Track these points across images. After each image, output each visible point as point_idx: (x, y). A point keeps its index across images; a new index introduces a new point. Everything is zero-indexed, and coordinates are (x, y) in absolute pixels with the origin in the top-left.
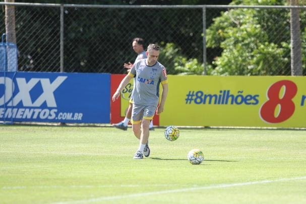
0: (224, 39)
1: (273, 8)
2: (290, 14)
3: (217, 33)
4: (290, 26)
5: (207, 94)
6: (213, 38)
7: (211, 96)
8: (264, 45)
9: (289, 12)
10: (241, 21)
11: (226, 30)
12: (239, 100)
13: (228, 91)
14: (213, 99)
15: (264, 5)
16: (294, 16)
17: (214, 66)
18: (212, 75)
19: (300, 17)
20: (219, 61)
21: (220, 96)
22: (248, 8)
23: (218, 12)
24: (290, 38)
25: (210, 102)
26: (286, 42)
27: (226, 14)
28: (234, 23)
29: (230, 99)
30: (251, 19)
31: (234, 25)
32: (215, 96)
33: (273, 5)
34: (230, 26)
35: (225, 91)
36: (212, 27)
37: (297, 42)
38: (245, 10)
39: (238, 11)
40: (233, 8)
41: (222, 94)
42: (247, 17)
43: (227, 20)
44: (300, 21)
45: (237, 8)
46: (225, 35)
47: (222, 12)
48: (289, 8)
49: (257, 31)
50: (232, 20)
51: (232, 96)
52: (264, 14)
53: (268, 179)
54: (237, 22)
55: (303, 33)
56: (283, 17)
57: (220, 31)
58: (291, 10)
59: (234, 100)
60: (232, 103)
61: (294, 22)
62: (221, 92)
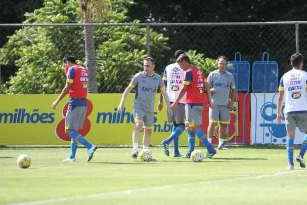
0: (19, 57)
1: (67, 25)
2: (84, 32)
3: (12, 51)
4: (84, 44)
5: (3, 113)
6: (8, 57)
7: (6, 115)
8: (57, 63)
9: (83, 29)
10: (35, 40)
11: (20, 49)
12: (35, 118)
13: (24, 110)
14: (9, 117)
15: (57, 23)
16: (88, 33)
17: (8, 86)
18: (5, 93)
19: (94, 35)
20: (13, 80)
21: (16, 114)
22: (42, 26)
23: (12, 31)
24: (85, 56)
26: (81, 60)
27: (19, 32)
28: (28, 41)
29: (26, 117)
30: (45, 37)
31: (28, 44)
32: (11, 114)
33: (65, 23)
34: (24, 44)
35: (20, 110)
36: (7, 46)
37: (91, 59)
38: (39, 28)
39: (32, 29)
40: (27, 26)
41: (18, 113)
42: (41, 36)
43: (21, 38)
44: (95, 39)
45: (31, 26)
46: (20, 53)
47: (16, 31)
48: (83, 26)
49: (49, 49)
50: (27, 38)
51: (28, 114)
52: (58, 32)
54: (31, 41)
55: (97, 50)
56: (77, 35)
57: (15, 49)
58: (85, 27)
59: (30, 119)
60: (28, 122)
61: (88, 40)
62: (16, 110)
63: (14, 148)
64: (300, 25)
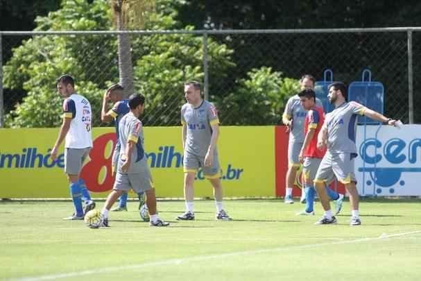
0: (29, 78)
1: (94, 34)
2: (117, 42)
3: (19, 69)
4: (118, 59)
5: (6, 154)
6: (13, 77)
7: (10, 157)
8: (79, 85)
9: (116, 39)
10: (51, 53)
11: (31, 66)
12: (50, 161)
13: (35, 150)
14: (14, 160)
15: (81, 30)
16: (123, 44)
17: (14, 116)
18: (9, 127)
19: (132, 46)
20: (20, 109)
21: (24, 156)
22: (60, 35)
23: (18, 41)
24: (118, 76)
25: (9, 166)
26: (112, 81)
27: (29, 43)
28: (41, 55)
29: (37, 160)
30: (64, 50)
31: (41, 59)
32: (17, 156)
33: (92, 29)
34: (36, 60)
35: (30, 150)
36: (11, 62)
37: (128, 80)
38: (56, 37)
39: (46, 39)
40: (39, 35)
41: (26, 153)
42: (59, 48)
43: (31, 51)
44: (133, 52)
45: (45, 35)
46: (29, 71)
47: (24, 41)
48: (116, 34)
49: (69, 66)
50: (39, 51)
51: (40, 156)
52: (81, 43)
53: (90, 269)
54: (45, 55)
55: (135, 68)
56: (108, 46)
57: (22, 66)
58: (118, 36)
59: (43, 161)
60: (40, 166)
61: (123, 53)
62: (24, 150)
63: (22, 202)
64: (414, 32)
